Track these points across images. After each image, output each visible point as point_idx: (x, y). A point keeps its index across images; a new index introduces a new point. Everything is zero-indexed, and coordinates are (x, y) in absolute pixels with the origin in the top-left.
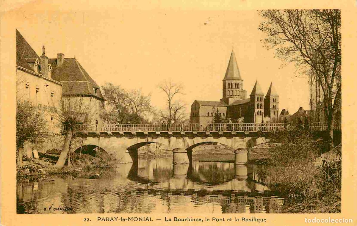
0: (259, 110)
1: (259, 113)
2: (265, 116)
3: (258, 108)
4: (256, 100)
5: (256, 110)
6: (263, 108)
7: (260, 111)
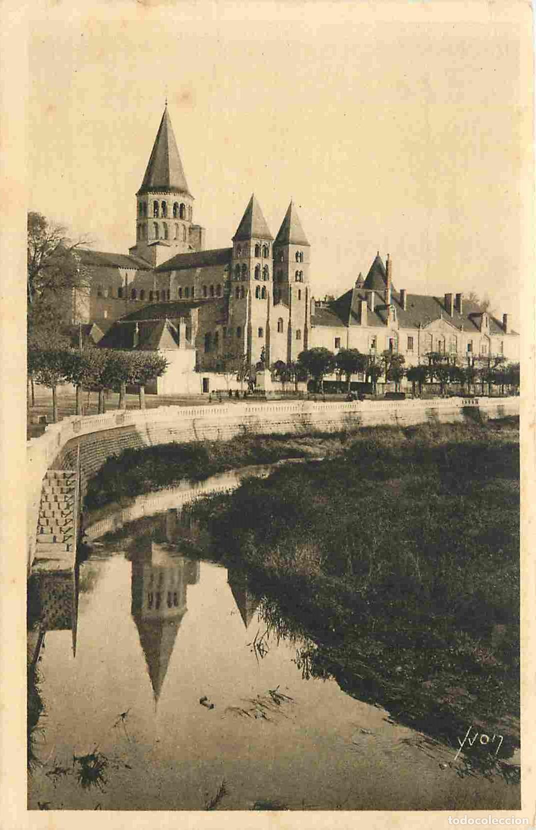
0: (261, 283)
1: (261, 293)
2: (275, 304)
3: (257, 277)
4: (253, 254)
5: (254, 284)
6: (271, 279)
7: (261, 287)
